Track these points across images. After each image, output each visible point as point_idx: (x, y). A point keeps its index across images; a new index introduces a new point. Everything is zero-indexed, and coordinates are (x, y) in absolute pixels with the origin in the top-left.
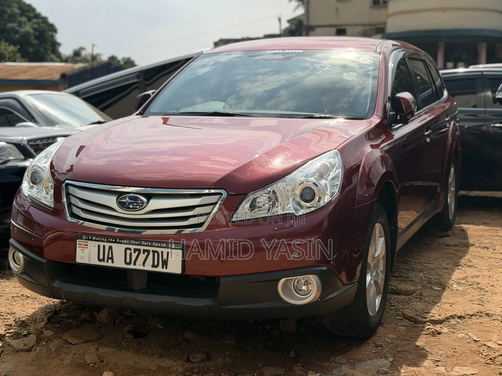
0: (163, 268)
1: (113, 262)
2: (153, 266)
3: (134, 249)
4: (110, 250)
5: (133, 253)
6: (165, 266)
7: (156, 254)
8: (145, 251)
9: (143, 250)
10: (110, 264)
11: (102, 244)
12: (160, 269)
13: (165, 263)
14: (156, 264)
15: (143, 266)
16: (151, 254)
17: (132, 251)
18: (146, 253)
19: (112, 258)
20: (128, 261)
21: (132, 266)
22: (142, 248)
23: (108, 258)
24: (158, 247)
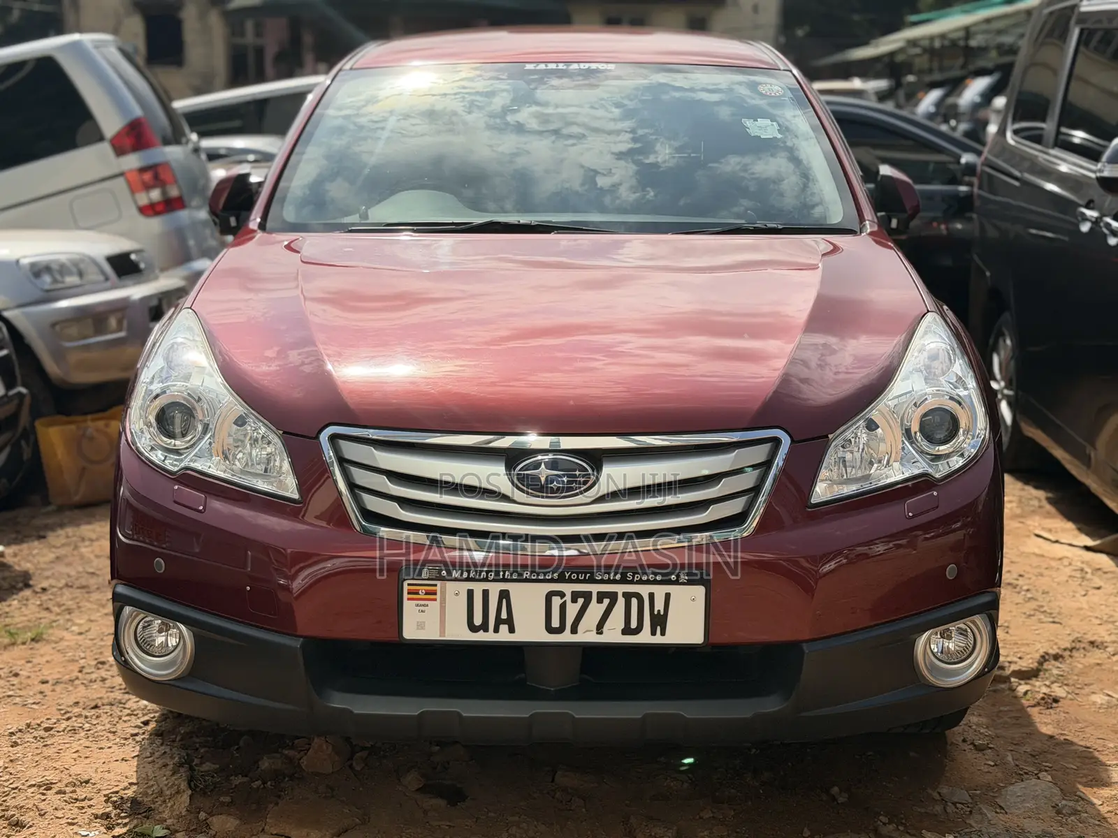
0: (653, 633)
1: (512, 630)
2: (627, 631)
3: (573, 592)
4: (504, 601)
5: (569, 605)
6: (659, 628)
7: (634, 601)
8: (601, 597)
9: (598, 593)
10: (504, 635)
11: (478, 588)
12: (645, 637)
13: (659, 622)
14: (634, 625)
15: (597, 633)
16: (621, 601)
17: (568, 598)
18: (607, 601)
19: (509, 621)
20: (555, 623)
21: (566, 637)
22: (595, 589)
23: (499, 621)
24: (641, 582)
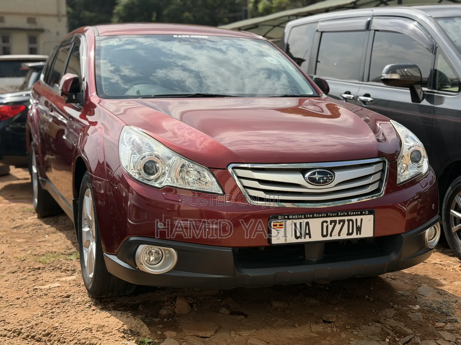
0: (357, 234)
1: (310, 237)
2: (349, 234)
3: (330, 221)
4: (307, 226)
5: (329, 226)
6: (359, 232)
7: (351, 222)
8: (340, 221)
9: (339, 220)
10: (307, 239)
11: (298, 222)
12: (354, 236)
13: (359, 229)
14: (351, 232)
15: (339, 236)
16: (346, 223)
17: (329, 223)
18: (342, 223)
19: (309, 234)
20: (325, 233)
21: (328, 238)
23: (306, 234)
24: (353, 215)
